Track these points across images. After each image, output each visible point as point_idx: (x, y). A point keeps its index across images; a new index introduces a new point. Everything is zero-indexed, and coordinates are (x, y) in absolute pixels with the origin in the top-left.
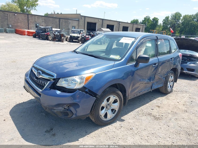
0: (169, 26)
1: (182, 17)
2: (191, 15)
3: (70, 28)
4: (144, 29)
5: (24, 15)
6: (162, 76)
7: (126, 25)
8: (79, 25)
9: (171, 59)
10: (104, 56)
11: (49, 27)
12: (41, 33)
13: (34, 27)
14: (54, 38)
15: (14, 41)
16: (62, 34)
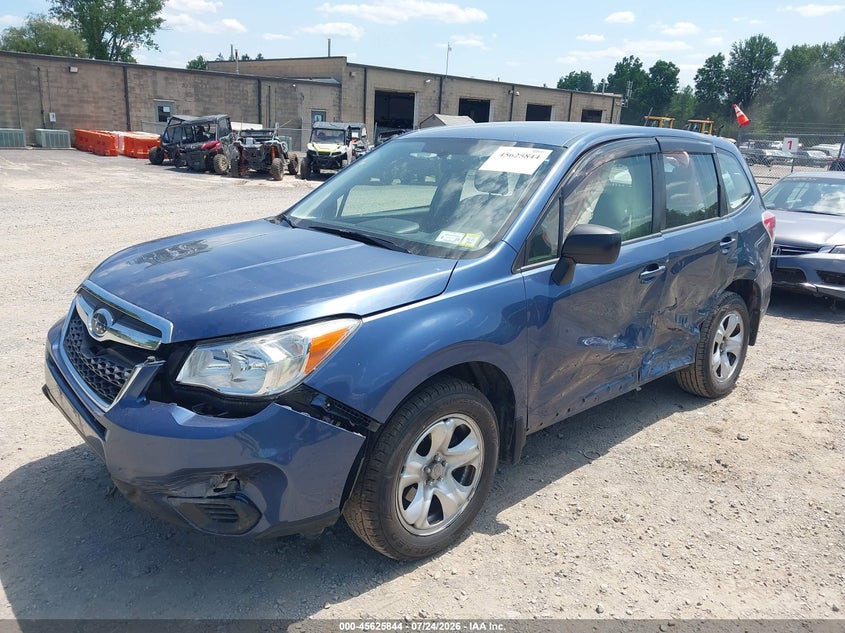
0: (724, 97)
1: (778, 55)
2: (818, 48)
3: (305, 117)
4: (619, 113)
5: (108, 69)
6: (683, 321)
7: (542, 100)
8: (340, 107)
9: (727, 239)
10: (410, 238)
11: (218, 117)
12: (185, 142)
13: (150, 118)
14: (239, 163)
15: (74, 181)
16: (275, 146)
